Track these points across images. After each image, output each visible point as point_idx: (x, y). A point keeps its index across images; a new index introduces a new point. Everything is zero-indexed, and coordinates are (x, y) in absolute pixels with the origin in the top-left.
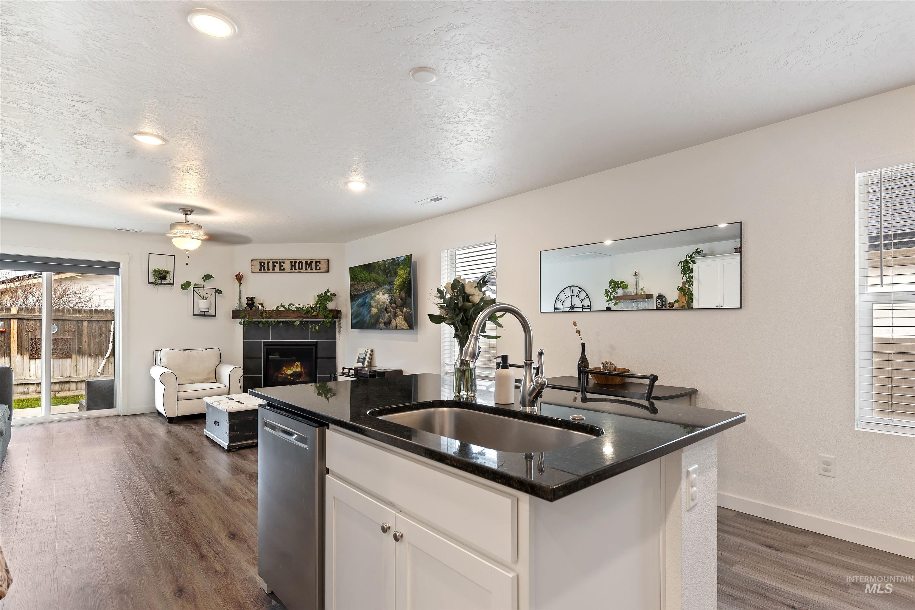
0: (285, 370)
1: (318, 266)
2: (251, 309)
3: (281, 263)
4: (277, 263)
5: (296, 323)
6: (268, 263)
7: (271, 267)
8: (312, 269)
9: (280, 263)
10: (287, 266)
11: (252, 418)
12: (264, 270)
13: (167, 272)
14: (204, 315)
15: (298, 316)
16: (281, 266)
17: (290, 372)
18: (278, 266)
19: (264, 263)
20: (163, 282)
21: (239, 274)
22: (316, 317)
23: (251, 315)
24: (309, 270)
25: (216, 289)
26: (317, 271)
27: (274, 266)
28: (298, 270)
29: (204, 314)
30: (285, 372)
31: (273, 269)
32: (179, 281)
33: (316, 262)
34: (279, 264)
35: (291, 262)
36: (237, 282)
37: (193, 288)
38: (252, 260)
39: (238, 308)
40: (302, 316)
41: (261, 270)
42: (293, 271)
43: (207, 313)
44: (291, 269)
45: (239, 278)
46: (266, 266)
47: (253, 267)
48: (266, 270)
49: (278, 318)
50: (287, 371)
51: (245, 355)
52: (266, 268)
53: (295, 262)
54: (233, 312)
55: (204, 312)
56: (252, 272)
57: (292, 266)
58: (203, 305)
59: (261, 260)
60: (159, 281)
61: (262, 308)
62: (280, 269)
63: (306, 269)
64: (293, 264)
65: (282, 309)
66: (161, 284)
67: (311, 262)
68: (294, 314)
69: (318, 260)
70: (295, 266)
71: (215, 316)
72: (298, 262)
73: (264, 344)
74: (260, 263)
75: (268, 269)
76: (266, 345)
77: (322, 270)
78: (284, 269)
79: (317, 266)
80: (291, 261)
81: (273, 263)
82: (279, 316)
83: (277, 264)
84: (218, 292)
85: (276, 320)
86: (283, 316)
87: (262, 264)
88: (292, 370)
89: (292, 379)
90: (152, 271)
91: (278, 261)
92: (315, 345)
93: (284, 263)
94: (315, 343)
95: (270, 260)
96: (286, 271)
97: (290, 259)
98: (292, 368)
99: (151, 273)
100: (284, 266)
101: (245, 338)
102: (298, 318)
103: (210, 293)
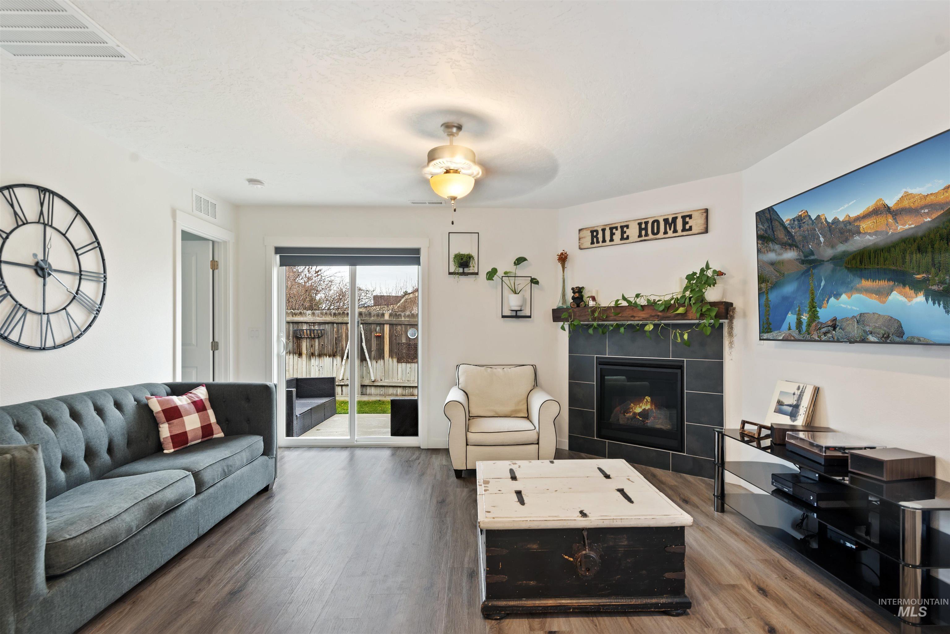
0: (633, 406)
1: (687, 223)
2: (578, 306)
3: (624, 228)
4: (616, 228)
5: (646, 328)
6: (604, 230)
7: (608, 237)
8: (675, 231)
9: (622, 227)
10: (633, 232)
11: (535, 546)
12: (598, 242)
13: (470, 257)
14: (517, 317)
15: (652, 316)
16: (623, 232)
17: (638, 410)
18: (618, 233)
19: (597, 232)
20: (466, 270)
21: (562, 254)
22: (683, 316)
23: (577, 315)
24: (670, 233)
25: (531, 277)
26: (685, 233)
27: (612, 234)
28: (651, 236)
29: (516, 315)
30: (633, 410)
31: (612, 240)
32: (484, 269)
33: (684, 217)
34: (619, 229)
35: (640, 224)
36: (560, 265)
37: (502, 277)
38: (580, 230)
39: (560, 305)
40: (658, 316)
41: (592, 243)
42: (643, 238)
43: (519, 314)
44: (640, 236)
45: (563, 258)
46: (600, 236)
47: (582, 241)
48: (601, 242)
49: (618, 319)
50: (635, 409)
51: (572, 376)
52: (601, 239)
53: (646, 223)
54: (554, 311)
55: (516, 311)
56: (580, 249)
57: (641, 229)
58: (514, 302)
59: (594, 227)
60: (461, 270)
61: (594, 303)
62: (622, 238)
63: (666, 233)
64: (643, 226)
65: (625, 304)
66: (463, 274)
67: (675, 219)
68: (644, 312)
69: (688, 212)
70: (646, 229)
71: (530, 317)
72: (651, 221)
73: (598, 362)
74: (592, 232)
75: (604, 241)
76: (602, 362)
77: (694, 231)
78: (628, 237)
79: (685, 223)
80: (639, 221)
81: (611, 229)
82: (620, 315)
83: (617, 230)
84: (534, 281)
85: (615, 323)
86: (626, 317)
87: (594, 233)
88: (641, 407)
89: (641, 419)
90: (452, 256)
91: (619, 225)
92: (681, 367)
93: (627, 227)
94: (681, 364)
95: (606, 225)
96: (631, 239)
97: (638, 220)
98: (641, 404)
99: (451, 260)
100: (628, 232)
101: (570, 351)
102: (651, 319)
103: (523, 284)
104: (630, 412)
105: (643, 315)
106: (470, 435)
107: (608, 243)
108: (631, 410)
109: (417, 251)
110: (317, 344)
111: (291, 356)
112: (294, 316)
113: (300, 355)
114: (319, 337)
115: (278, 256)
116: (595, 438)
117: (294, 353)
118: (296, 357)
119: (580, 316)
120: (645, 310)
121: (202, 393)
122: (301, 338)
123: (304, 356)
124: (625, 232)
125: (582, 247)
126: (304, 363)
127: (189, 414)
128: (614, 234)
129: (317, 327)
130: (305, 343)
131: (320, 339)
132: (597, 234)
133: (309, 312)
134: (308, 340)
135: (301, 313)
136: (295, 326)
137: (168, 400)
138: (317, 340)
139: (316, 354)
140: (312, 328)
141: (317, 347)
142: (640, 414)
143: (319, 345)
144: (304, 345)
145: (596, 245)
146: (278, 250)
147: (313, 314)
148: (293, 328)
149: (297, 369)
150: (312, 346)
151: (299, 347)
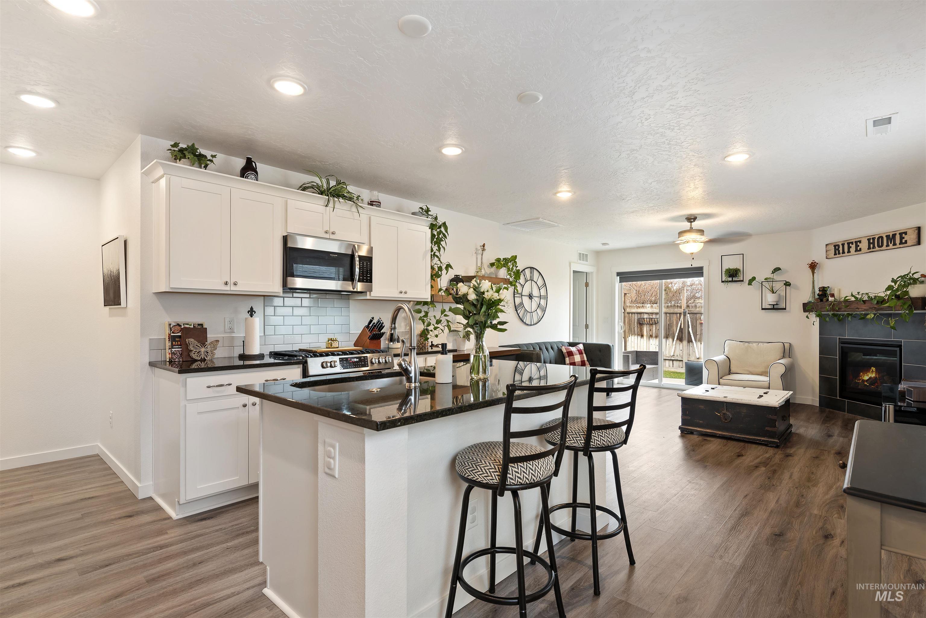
0: (862, 375)
1: (904, 238)
2: (821, 300)
3: (857, 243)
4: (852, 243)
5: (868, 317)
6: (843, 245)
7: (846, 250)
8: (895, 244)
10: (864, 245)
12: (839, 254)
13: (739, 270)
14: (773, 309)
15: (870, 308)
16: (857, 246)
17: (866, 378)
18: (853, 247)
19: (838, 246)
20: (734, 279)
21: (812, 263)
22: (891, 307)
23: (819, 307)
24: (891, 246)
25: (786, 281)
26: (902, 246)
27: (849, 248)
28: (877, 248)
29: (775, 308)
30: (862, 378)
31: (849, 252)
32: (748, 278)
33: (901, 234)
34: (854, 244)
35: (869, 240)
36: (810, 271)
37: (762, 282)
38: (826, 245)
39: (811, 300)
40: (875, 307)
41: (835, 254)
42: (872, 250)
43: (775, 307)
44: (869, 248)
45: (813, 266)
46: (841, 249)
47: (828, 253)
48: (841, 253)
49: (847, 310)
51: (821, 352)
52: (841, 252)
53: (874, 239)
54: (805, 305)
55: (774, 305)
57: (869, 243)
58: (771, 299)
59: (836, 243)
60: (730, 279)
61: (833, 298)
62: (856, 250)
63: (888, 246)
64: (871, 241)
65: (853, 299)
66: (732, 281)
67: (894, 235)
69: (904, 230)
70: (873, 243)
71: (785, 309)
72: (877, 237)
73: (840, 341)
74: (835, 246)
75: (843, 252)
76: (842, 342)
77: (909, 243)
78: (860, 249)
79: (902, 238)
80: (869, 238)
81: (848, 244)
82: (848, 307)
83: (852, 244)
84: (787, 284)
85: (846, 313)
86: (852, 309)
87: (836, 247)
88: (868, 375)
89: (869, 385)
90: (724, 270)
91: (854, 241)
92: (900, 346)
93: (860, 242)
94: (900, 344)
95: (845, 241)
96: (863, 251)
97: (868, 236)
98: (868, 374)
99: (723, 273)
100: (861, 246)
101: (821, 333)
102: (870, 310)
103: (778, 286)
104: (860, 379)
105: (864, 307)
106: (721, 380)
107: (846, 254)
109: (701, 268)
110: (654, 329)
111: (636, 336)
112: (638, 308)
113: (642, 336)
114: (656, 324)
115: (618, 277)
116: (838, 398)
117: (638, 335)
118: (639, 338)
119: (821, 308)
120: (866, 304)
121: (581, 347)
122: (643, 324)
123: (645, 337)
124: (859, 246)
125: (828, 257)
126: (645, 342)
127: (576, 355)
128: (851, 247)
129: (654, 316)
130: (646, 328)
131: (657, 325)
132: (839, 247)
133: (649, 305)
134: (648, 326)
135: (643, 306)
136: (639, 315)
137: (568, 348)
138: (654, 326)
139: (654, 336)
140: (651, 317)
141: (654, 331)
143: (656, 329)
144: (645, 329)
145: (838, 256)
146: (618, 274)
147: (652, 306)
148: (638, 317)
149: (640, 346)
150: (650, 330)
151: (641, 330)
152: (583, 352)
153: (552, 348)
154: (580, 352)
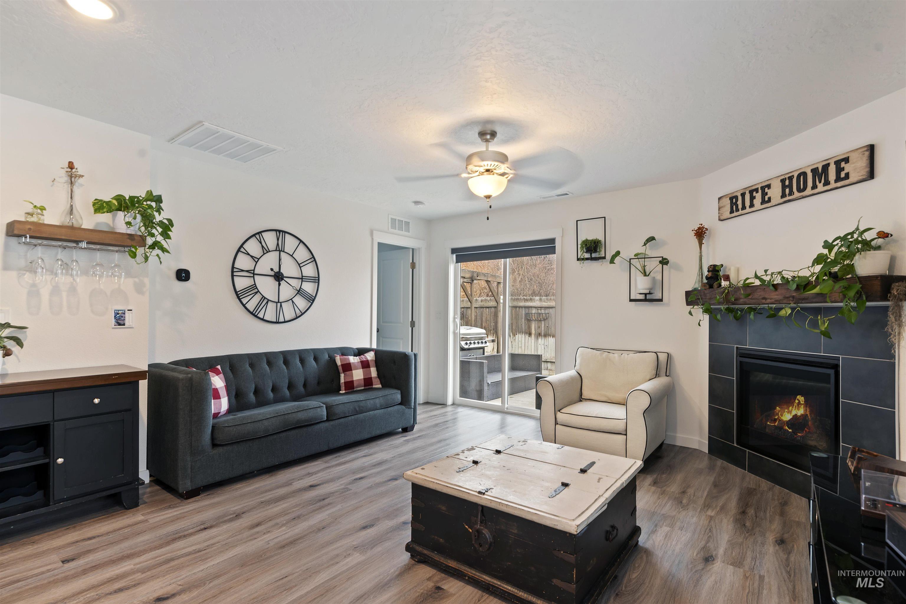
0: (779, 411)
1: (843, 169)
3: (765, 189)
4: (757, 190)
5: (782, 313)
6: (743, 195)
7: (747, 203)
8: (827, 183)
9: (763, 188)
10: (775, 192)
12: (737, 210)
13: (597, 242)
14: (645, 300)
15: (786, 298)
16: (764, 194)
17: (787, 417)
18: (758, 196)
19: (736, 197)
20: (594, 255)
21: (699, 228)
22: (821, 297)
23: (708, 297)
24: (821, 187)
25: (662, 257)
26: (839, 184)
27: (752, 198)
28: (797, 194)
29: (647, 299)
30: (779, 417)
31: (752, 205)
32: (610, 253)
33: (838, 163)
34: (760, 191)
35: (783, 181)
36: (696, 241)
37: (630, 259)
38: (720, 199)
39: (695, 286)
40: (793, 297)
41: (732, 212)
42: (788, 198)
43: (648, 297)
44: (783, 195)
45: (700, 234)
46: (740, 203)
47: (722, 210)
48: (740, 210)
49: (748, 302)
50: (782, 415)
51: (712, 369)
52: (740, 206)
53: (791, 178)
54: (688, 294)
55: (646, 294)
56: (720, 220)
57: (784, 187)
58: (641, 284)
59: (733, 193)
60: (587, 255)
61: (727, 283)
62: (763, 202)
63: (814, 187)
64: (787, 183)
65: (757, 283)
66: (592, 259)
67: (826, 167)
68: (777, 293)
69: (844, 154)
70: (790, 186)
71: (661, 300)
72: (796, 174)
73: (738, 353)
74: (731, 199)
75: (744, 208)
76: (743, 354)
77: (852, 179)
78: (770, 199)
79: (839, 170)
80: (783, 177)
81: (751, 192)
82: (750, 297)
83: (757, 192)
84: (664, 262)
85: (746, 307)
86: (757, 299)
87: (733, 199)
88: (791, 412)
89: (790, 431)
90: (579, 243)
91: (759, 186)
92: (836, 367)
93: (769, 186)
94: (835, 362)
95: (746, 188)
96: (773, 202)
97: (782, 175)
98: (791, 408)
99: (579, 246)
100: (770, 193)
101: (710, 340)
102: (785, 301)
103: (653, 265)
104: (776, 419)
105: (775, 296)
106: (559, 415)
107: (748, 210)
108: (776, 417)
110: (543, 326)
111: (524, 335)
112: (526, 301)
113: (530, 334)
114: (544, 320)
115: (454, 256)
116: (735, 445)
117: (526, 333)
118: (527, 336)
119: (710, 299)
120: (778, 290)
122: (530, 320)
123: (533, 336)
124: (767, 194)
125: (722, 218)
126: (533, 341)
128: (755, 198)
129: (543, 311)
130: (534, 325)
131: (546, 321)
132: (737, 200)
133: (537, 298)
134: (536, 322)
135: (531, 299)
136: (527, 310)
138: (543, 322)
139: (542, 334)
140: (540, 311)
141: (543, 329)
142: (790, 423)
143: (545, 326)
144: (533, 326)
145: (736, 214)
146: (454, 251)
147: (541, 300)
148: (525, 311)
149: (526, 347)
150: (539, 327)
151: (529, 327)
152: (372, 364)
153: (316, 359)
154: (365, 365)
